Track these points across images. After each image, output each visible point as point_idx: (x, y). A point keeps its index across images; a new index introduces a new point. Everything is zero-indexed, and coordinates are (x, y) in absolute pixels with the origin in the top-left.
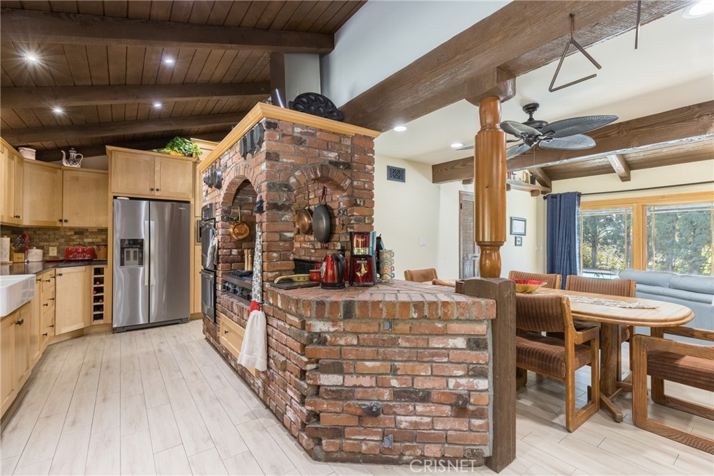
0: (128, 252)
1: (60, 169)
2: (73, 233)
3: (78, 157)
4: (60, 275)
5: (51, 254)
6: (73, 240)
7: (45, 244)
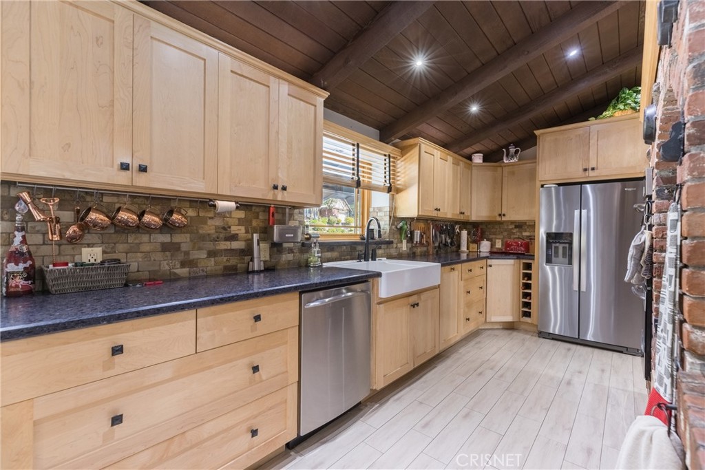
0: (557, 248)
1: (501, 166)
2: (514, 227)
3: (517, 152)
4: (490, 266)
5: (497, 246)
6: (514, 234)
7: (494, 236)
